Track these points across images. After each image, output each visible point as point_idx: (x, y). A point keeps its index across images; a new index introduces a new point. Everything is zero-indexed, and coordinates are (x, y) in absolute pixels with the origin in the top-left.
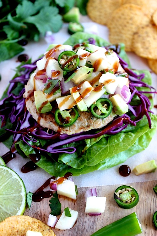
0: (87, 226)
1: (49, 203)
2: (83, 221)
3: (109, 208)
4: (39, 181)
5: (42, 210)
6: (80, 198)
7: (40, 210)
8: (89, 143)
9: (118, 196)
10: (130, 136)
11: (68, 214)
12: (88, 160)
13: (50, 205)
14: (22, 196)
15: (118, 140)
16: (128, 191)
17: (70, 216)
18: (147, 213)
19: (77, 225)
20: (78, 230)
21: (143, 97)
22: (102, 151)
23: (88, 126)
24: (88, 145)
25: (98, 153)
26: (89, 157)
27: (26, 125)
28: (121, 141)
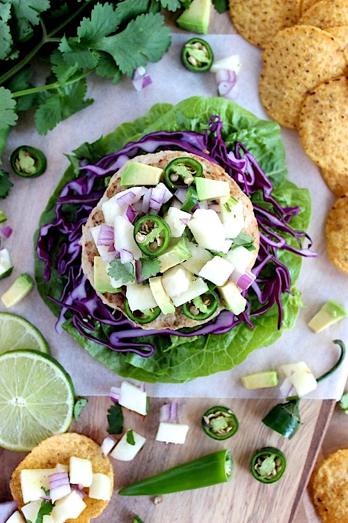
0: (156, 456)
1: (108, 413)
2: (153, 448)
3: (193, 433)
4: (95, 376)
5: (96, 422)
6: (153, 412)
7: (93, 422)
8: (175, 341)
9: (208, 421)
10: (242, 340)
11: (131, 441)
12: (171, 365)
13: (108, 416)
14: (68, 406)
15: (222, 347)
16: (224, 416)
17: (133, 444)
18: (246, 446)
19: (142, 451)
20: (143, 459)
21: (280, 271)
22: (194, 358)
23: (176, 324)
24: (173, 345)
25: (188, 359)
26: (174, 358)
27: (80, 292)
28: (225, 349)
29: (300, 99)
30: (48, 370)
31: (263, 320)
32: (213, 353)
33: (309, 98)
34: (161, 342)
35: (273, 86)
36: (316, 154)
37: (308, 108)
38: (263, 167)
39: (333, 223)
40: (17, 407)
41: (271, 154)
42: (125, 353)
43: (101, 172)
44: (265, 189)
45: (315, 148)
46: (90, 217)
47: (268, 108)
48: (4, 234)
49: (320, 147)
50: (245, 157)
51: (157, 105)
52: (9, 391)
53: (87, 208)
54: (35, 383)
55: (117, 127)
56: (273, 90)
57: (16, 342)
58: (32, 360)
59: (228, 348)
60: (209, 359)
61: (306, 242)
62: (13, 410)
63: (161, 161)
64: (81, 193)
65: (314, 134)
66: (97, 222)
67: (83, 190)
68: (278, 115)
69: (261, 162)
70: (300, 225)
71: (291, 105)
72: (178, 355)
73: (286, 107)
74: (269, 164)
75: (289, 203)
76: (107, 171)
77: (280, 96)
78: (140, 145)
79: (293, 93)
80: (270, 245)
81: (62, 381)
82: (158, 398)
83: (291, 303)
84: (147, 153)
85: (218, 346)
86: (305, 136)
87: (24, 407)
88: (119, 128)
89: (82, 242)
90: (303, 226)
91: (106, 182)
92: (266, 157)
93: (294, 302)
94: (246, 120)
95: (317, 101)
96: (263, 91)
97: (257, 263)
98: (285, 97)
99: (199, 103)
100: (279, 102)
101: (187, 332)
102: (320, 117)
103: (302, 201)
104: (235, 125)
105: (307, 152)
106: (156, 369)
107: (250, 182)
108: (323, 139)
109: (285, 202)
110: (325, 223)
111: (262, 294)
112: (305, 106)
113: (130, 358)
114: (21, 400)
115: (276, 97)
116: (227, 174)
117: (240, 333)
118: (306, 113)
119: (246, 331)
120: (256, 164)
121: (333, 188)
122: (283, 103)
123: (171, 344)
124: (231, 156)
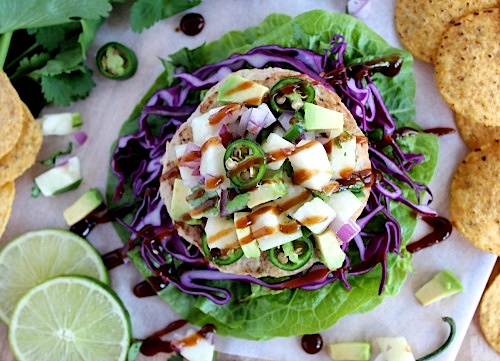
8: (256, 291)
10: (334, 300)
12: (248, 318)
14: (121, 348)
15: (310, 305)
21: (391, 227)
22: (275, 314)
23: (259, 271)
24: (253, 295)
25: (267, 313)
26: (252, 309)
27: (154, 218)
28: (313, 309)
29: (442, 29)
30: (104, 303)
31: (363, 281)
32: (299, 311)
33: (453, 29)
34: (240, 289)
35: (412, 10)
36: (452, 96)
37: (449, 40)
38: (387, 103)
39: (461, 179)
40: (64, 340)
41: (399, 89)
42: (196, 297)
43: (197, 83)
44: (387, 128)
45: (452, 88)
46: (177, 133)
47: (403, 35)
48: (78, 140)
49: (458, 87)
50: (367, 87)
51: (274, 15)
52: (57, 320)
53: (176, 123)
54: (87, 315)
55: (223, 34)
56: (411, 15)
57: (72, 266)
58: (88, 289)
59: (317, 308)
60: (293, 319)
61: (426, 197)
62: (58, 343)
63: (268, 78)
64: (171, 104)
65: (453, 72)
66: (184, 140)
67: (174, 102)
68: (413, 44)
69: (385, 97)
70: (422, 177)
71: (430, 34)
72: (258, 307)
73: (424, 36)
74: (395, 100)
75: (412, 148)
76: (205, 83)
77: (419, 22)
78: (246, 58)
79: (435, 21)
80: (383, 194)
81: (119, 318)
82: (228, 355)
83: (399, 265)
84: (253, 67)
85: (305, 304)
86: (442, 73)
87: (71, 342)
88: (225, 36)
89: (164, 160)
90: (425, 177)
91: (202, 95)
92: (392, 92)
93: (402, 265)
94: (374, 45)
95: (462, 34)
96: (399, 15)
97: (364, 213)
98: (425, 24)
99: (322, 19)
100: (415, 30)
101: (271, 282)
102: (462, 53)
103: (428, 148)
104: (361, 50)
105: (442, 91)
106: (229, 320)
107: (370, 117)
108: (462, 79)
109: (408, 147)
110: (452, 178)
111: (366, 251)
112: (446, 38)
113: (201, 303)
114: (69, 333)
115: (413, 23)
116: (343, 104)
117: (333, 292)
118: (447, 46)
119: (341, 290)
120: (379, 98)
121: (467, 138)
122: (421, 32)
123: (251, 293)
124: (351, 84)
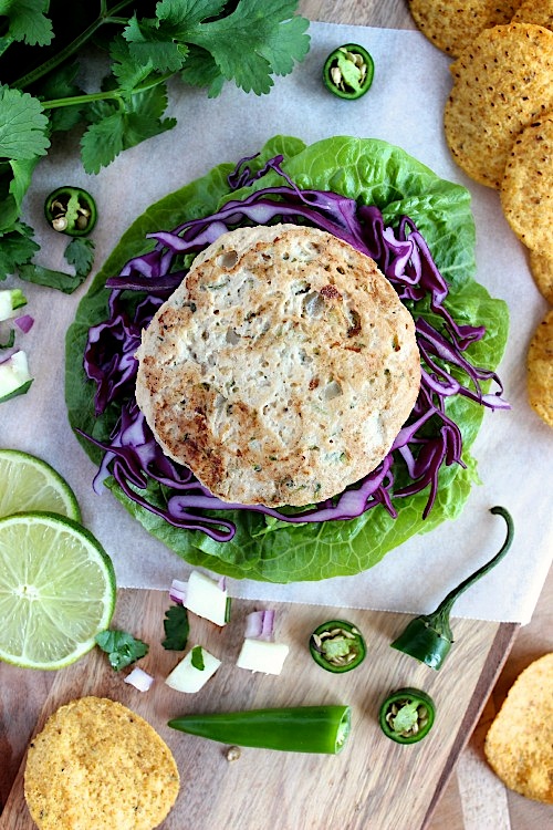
0: (236, 688)
1: (165, 617)
2: (231, 676)
3: (295, 658)
4: (150, 559)
5: (146, 628)
6: (235, 620)
7: (142, 629)
8: (272, 524)
9: (319, 643)
10: (377, 529)
11: (198, 663)
12: (263, 556)
13: (165, 621)
15: (345, 537)
16: (345, 637)
17: (202, 668)
19: (214, 679)
20: (214, 691)
21: (448, 433)
22: (298, 550)
23: (274, 499)
24: (269, 528)
25: (290, 549)
26: (268, 545)
27: (135, 434)
28: (350, 542)
30: (77, 547)
32: (331, 545)
33: (528, 131)
34: (250, 518)
35: (466, 117)
36: (522, 223)
37: (523, 147)
38: (438, 259)
39: (541, 346)
40: (25, 599)
41: (453, 238)
42: (193, 531)
43: (180, 245)
44: (436, 292)
45: (523, 213)
47: (457, 152)
48: (21, 327)
49: (532, 213)
50: (410, 238)
51: (277, 138)
52: (14, 573)
53: (155, 301)
54: (55, 566)
55: (210, 169)
56: (466, 124)
57: (29, 499)
58: (55, 531)
59: (354, 541)
60: (324, 556)
61: (493, 387)
62: (18, 604)
63: (277, 240)
64: (149, 274)
65: (525, 190)
66: (166, 327)
67: (153, 273)
68: (471, 164)
69: (436, 249)
70: (487, 358)
71: (494, 150)
72: (276, 542)
73: (486, 152)
74: (448, 254)
75: (473, 321)
76: (190, 244)
77: (478, 134)
78: (244, 209)
79: (497, 129)
80: (434, 391)
81: (98, 567)
82: (246, 600)
83: (460, 477)
85: (339, 535)
86: (511, 192)
87: (34, 601)
88: (213, 171)
89: (140, 354)
90: (492, 359)
91: (186, 261)
92: (444, 242)
93: (464, 476)
94: (418, 180)
95: (541, 138)
96: (450, 124)
97: (414, 417)
98: (486, 136)
100: (474, 145)
101: (290, 513)
102: (540, 165)
103: (494, 320)
104: (400, 188)
105: (509, 217)
106: (239, 561)
107: (413, 280)
108: (538, 202)
109: (467, 319)
110: (529, 346)
111: (416, 463)
113: (200, 541)
114: (32, 589)
115: (470, 135)
116: (379, 271)
117: (375, 518)
118: (519, 154)
119: (385, 515)
120: (427, 252)
121: (545, 291)
122: (481, 147)
123: (266, 526)
124: (388, 235)
